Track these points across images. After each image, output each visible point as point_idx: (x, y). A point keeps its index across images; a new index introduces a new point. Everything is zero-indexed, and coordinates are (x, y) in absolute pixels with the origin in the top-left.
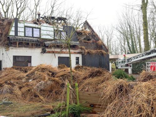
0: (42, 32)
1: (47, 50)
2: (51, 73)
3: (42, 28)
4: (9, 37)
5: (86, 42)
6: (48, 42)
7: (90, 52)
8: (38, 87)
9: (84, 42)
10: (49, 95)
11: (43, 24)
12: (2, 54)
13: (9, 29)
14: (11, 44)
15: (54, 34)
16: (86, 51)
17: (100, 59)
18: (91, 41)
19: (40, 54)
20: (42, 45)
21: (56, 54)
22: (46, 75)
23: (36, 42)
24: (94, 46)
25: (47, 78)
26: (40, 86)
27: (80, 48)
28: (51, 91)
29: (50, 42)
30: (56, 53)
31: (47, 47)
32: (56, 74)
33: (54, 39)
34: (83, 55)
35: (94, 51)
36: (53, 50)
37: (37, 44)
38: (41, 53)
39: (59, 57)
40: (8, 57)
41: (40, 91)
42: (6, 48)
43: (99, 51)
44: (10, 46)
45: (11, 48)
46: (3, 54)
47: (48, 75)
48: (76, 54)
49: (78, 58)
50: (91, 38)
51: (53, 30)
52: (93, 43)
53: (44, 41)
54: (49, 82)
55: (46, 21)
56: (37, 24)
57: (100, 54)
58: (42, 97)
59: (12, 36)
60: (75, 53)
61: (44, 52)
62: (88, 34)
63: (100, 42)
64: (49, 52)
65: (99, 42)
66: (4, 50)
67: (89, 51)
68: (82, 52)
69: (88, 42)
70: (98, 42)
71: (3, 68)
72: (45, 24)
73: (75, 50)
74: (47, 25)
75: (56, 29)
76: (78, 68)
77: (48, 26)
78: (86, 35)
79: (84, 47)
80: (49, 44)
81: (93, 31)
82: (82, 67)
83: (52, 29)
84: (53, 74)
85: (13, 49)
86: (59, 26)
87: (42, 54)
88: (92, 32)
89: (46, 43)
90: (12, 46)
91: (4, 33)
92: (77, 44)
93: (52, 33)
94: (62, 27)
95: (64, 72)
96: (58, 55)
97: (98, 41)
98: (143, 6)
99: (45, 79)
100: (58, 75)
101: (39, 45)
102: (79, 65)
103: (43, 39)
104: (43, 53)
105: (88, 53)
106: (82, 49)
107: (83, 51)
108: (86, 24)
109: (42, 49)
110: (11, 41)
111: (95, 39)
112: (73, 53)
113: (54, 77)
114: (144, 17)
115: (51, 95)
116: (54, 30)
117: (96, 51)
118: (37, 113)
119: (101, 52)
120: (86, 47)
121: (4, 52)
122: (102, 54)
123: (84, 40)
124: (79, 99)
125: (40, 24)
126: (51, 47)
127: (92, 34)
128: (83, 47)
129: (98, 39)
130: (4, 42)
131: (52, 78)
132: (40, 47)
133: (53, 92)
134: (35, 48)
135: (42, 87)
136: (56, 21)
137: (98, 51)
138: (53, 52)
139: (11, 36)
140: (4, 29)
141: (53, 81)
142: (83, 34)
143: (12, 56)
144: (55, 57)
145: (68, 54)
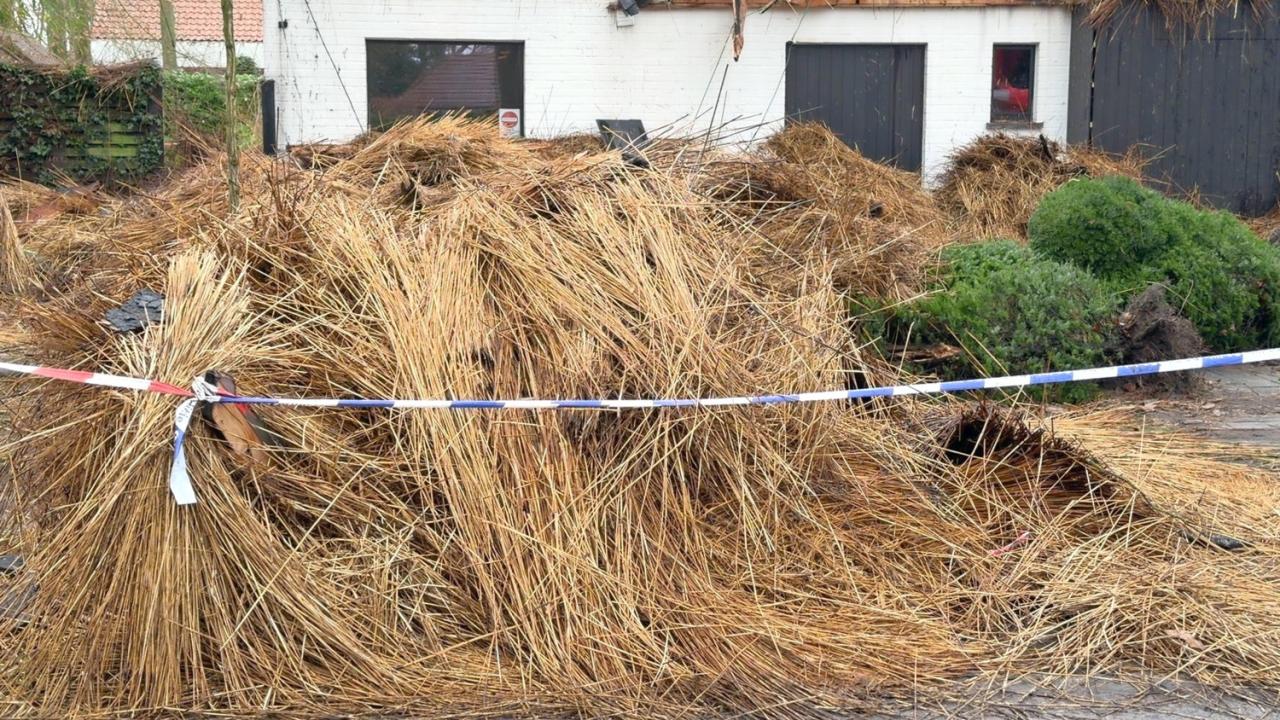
12: (274, 22)
19: (606, 19)
38: (612, 9)
39: (797, 53)
40: (321, 51)
46: (283, 25)
48: (1000, 14)
71: (289, 148)
76: (984, 166)
87: (620, 15)
102: (1032, 134)
104: (629, 12)
121: (294, 11)
143: (364, 42)
144: (738, 44)
145: (898, 14)
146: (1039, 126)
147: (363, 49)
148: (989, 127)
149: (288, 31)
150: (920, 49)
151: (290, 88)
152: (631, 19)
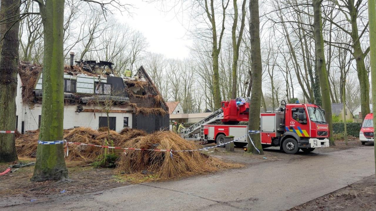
0: (78, 85)
1: (84, 108)
2: (91, 136)
3: (79, 80)
4: (34, 92)
5: (139, 97)
6: (86, 98)
7: (144, 110)
8: (79, 148)
9: (137, 97)
10: (90, 155)
11: (79, 74)
12: (24, 113)
13: (35, 82)
14: (38, 100)
15: (95, 87)
16: (138, 109)
17: (156, 120)
18: (146, 96)
19: (75, 113)
20: (78, 102)
21: (96, 114)
22: (86, 138)
23: (69, 97)
24: (150, 102)
25: (87, 140)
26: (81, 148)
27: (130, 106)
28: (91, 152)
29: (88, 98)
30: (96, 112)
31: (85, 104)
32: (97, 137)
33: (95, 94)
34: (134, 114)
35: (148, 110)
36: (93, 109)
37: (71, 101)
38: (76, 112)
39: (100, 117)
40: (32, 117)
41: (81, 152)
42: (30, 106)
43: (156, 109)
44: (36, 103)
45: (36, 105)
46: (26, 113)
47: (89, 137)
48: (124, 114)
49: (127, 118)
50: (146, 91)
51: (93, 83)
52: (149, 98)
53: (81, 97)
54: (90, 144)
55: (84, 67)
56: (72, 75)
57: (157, 113)
58: (83, 157)
59: (39, 90)
60: (123, 112)
61: (80, 110)
62: (143, 86)
63: (159, 97)
64: (87, 111)
65: (157, 97)
66: (27, 108)
67: (142, 110)
68: (132, 111)
69: (142, 97)
70: (155, 97)
71: (26, 131)
72: (82, 75)
73: (123, 107)
74: (86, 75)
75: (97, 80)
76: (126, 132)
77: (87, 77)
78: (140, 86)
79: (136, 104)
80: (87, 101)
81: (150, 81)
82: (132, 130)
83: (92, 81)
84: (94, 137)
85: (39, 107)
86: (102, 77)
87: (77, 113)
88: (148, 83)
89: (83, 98)
90: (38, 103)
91: (28, 87)
92: (125, 100)
93: (92, 86)
94: (106, 78)
95: (105, 135)
96: (98, 115)
97: (156, 95)
98: (214, 53)
99: (86, 141)
100: (98, 137)
101: (74, 102)
102: (128, 128)
103: (79, 93)
104: (79, 112)
105: (141, 112)
106: (132, 106)
107: (134, 110)
108: (142, 70)
109: (78, 107)
110: (37, 97)
111: (152, 93)
112: (120, 112)
113: (94, 139)
114: (214, 67)
115: (92, 155)
116: (95, 82)
117: (152, 109)
118: (81, 164)
119: (158, 110)
120: (139, 104)
121: (28, 111)
122: (160, 114)
123: (136, 94)
124: (114, 152)
125: (76, 74)
126: (89, 104)
127: (149, 85)
128: (134, 104)
129: (156, 93)
130: (28, 98)
131: (93, 140)
132: (74, 105)
133: (94, 152)
134: (68, 105)
135: (83, 148)
136: (97, 66)
137: (154, 109)
138: (93, 111)
139: (37, 90)
140: (27, 80)
141: (94, 143)
142: (136, 85)
143: (38, 116)
144: (95, 117)
145: (114, 113)
146: (129, 127)
147: (38, 117)
148: (124, 127)
149: (27, 114)
150: (115, 117)
151: (26, 122)
152: (79, 113)
